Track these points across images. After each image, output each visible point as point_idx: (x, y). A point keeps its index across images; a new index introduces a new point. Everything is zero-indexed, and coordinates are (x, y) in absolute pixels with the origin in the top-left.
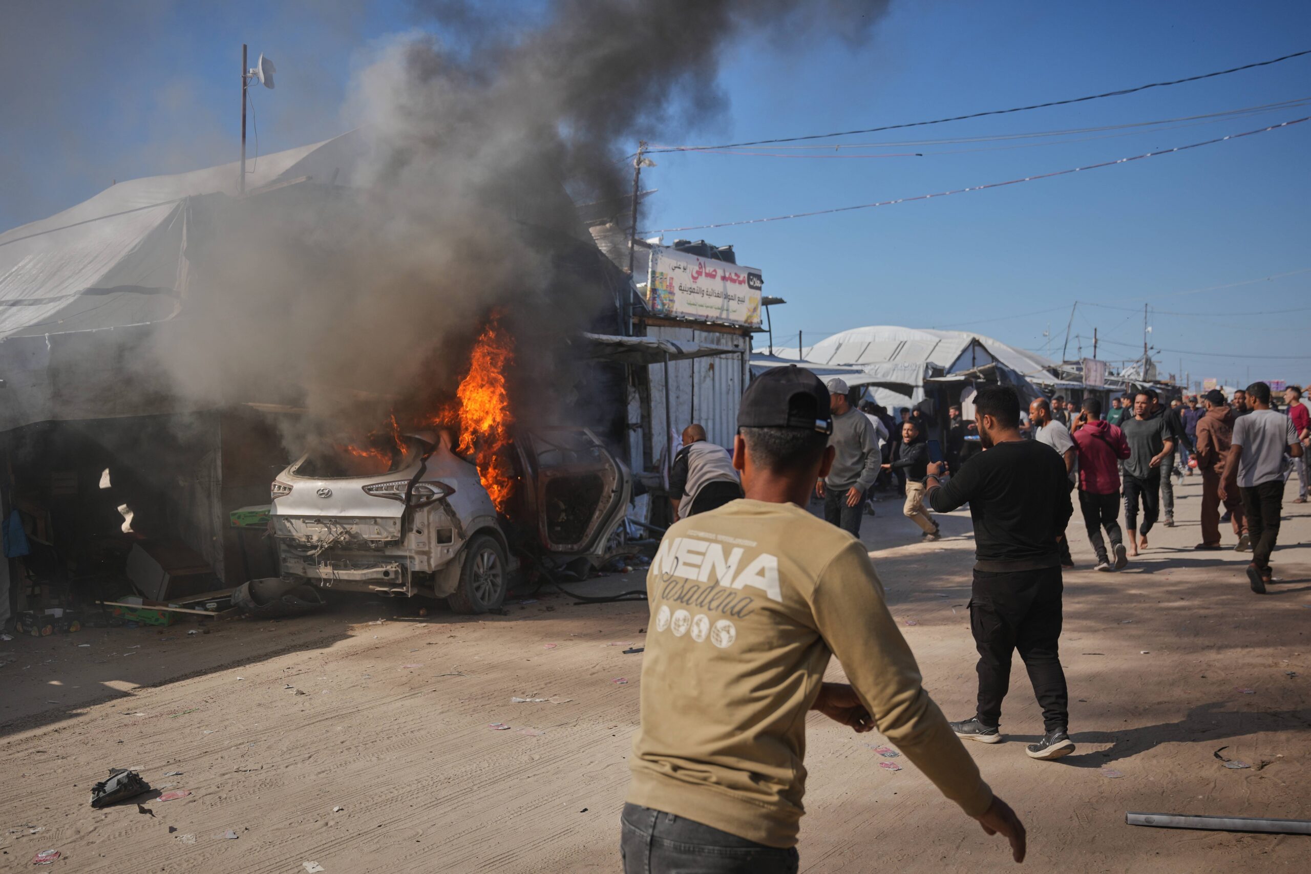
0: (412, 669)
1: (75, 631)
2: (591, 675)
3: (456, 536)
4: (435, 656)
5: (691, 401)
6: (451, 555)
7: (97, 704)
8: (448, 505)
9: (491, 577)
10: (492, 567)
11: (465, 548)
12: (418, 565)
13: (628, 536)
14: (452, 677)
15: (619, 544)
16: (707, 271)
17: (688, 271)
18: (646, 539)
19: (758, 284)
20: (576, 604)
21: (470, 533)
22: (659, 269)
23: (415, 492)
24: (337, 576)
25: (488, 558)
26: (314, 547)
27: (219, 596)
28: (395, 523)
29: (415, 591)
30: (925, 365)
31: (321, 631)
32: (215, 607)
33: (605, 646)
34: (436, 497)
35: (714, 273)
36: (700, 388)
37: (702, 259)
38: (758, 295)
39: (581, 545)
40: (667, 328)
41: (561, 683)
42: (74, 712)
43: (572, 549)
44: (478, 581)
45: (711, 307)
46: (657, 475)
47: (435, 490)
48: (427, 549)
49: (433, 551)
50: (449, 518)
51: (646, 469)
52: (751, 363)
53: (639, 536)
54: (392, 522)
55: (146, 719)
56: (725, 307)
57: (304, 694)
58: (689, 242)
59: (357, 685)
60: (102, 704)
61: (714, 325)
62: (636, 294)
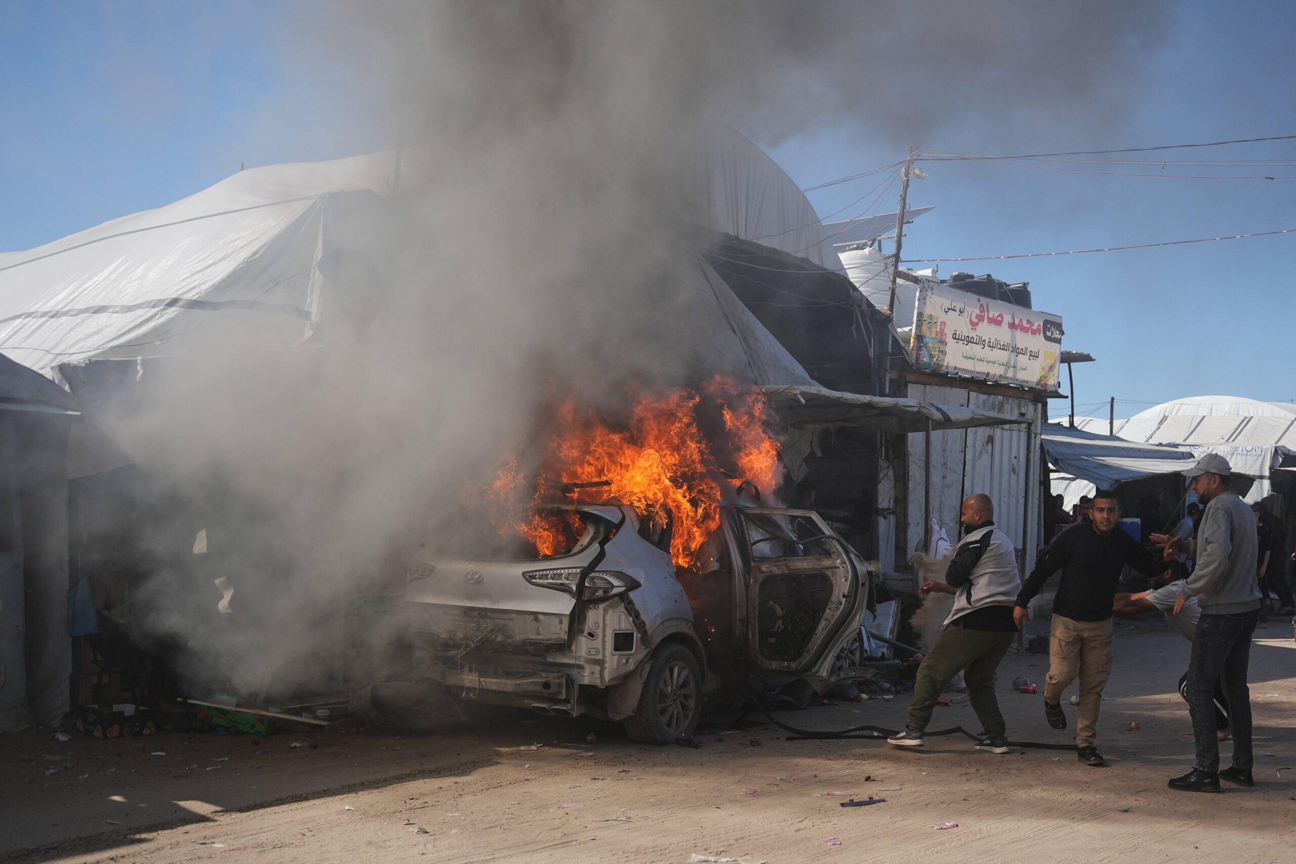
0: (568, 810)
1: (149, 735)
2: (796, 831)
3: (639, 642)
4: (599, 796)
5: (961, 483)
6: (631, 666)
7: (166, 829)
8: (630, 603)
9: (682, 698)
10: (684, 685)
11: (650, 659)
12: (588, 677)
13: (865, 655)
14: (618, 823)
15: (853, 663)
16: (991, 316)
17: (965, 314)
18: (889, 659)
19: (1057, 335)
20: (789, 739)
21: (657, 640)
22: (928, 311)
23: (589, 583)
24: (484, 685)
25: (678, 673)
26: (456, 646)
27: (334, 701)
28: (561, 622)
29: (583, 710)
30: (1273, 450)
31: (458, 754)
32: (327, 714)
33: (819, 795)
34: (615, 591)
35: (999, 319)
36: (974, 467)
37: (985, 300)
38: (1055, 350)
39: (800, 664)
40: (934, 387)
41: (755, 840)
42: (137, 836)
43: (788, 667)
44: (664, 702)
45: (994, 363)
46: (910, 577)
47: (616, 582)
48: (600, 657)
49: (607, 659)
50: (631, 619)
51: (897, 568)
52: (1043, 437)
53: (880, 655)
54: (557, 620)
55: (225, 851)
56: (1012, 363)
57: (427, 832)
58: (972, 277)
59: (496, 827)
60: (172, 828)
61: (997, 385)
62: (895, 341)
